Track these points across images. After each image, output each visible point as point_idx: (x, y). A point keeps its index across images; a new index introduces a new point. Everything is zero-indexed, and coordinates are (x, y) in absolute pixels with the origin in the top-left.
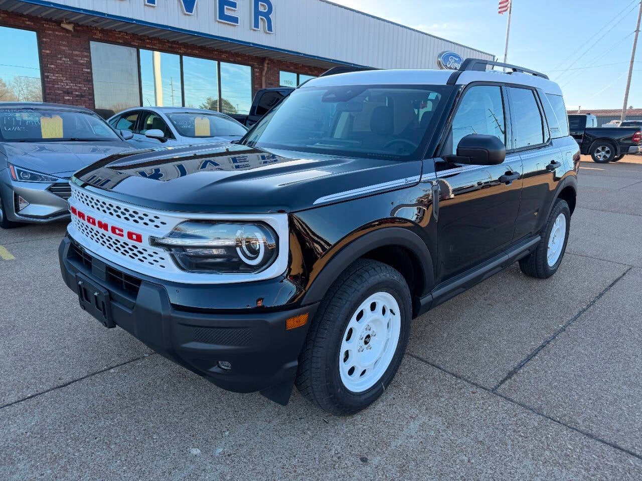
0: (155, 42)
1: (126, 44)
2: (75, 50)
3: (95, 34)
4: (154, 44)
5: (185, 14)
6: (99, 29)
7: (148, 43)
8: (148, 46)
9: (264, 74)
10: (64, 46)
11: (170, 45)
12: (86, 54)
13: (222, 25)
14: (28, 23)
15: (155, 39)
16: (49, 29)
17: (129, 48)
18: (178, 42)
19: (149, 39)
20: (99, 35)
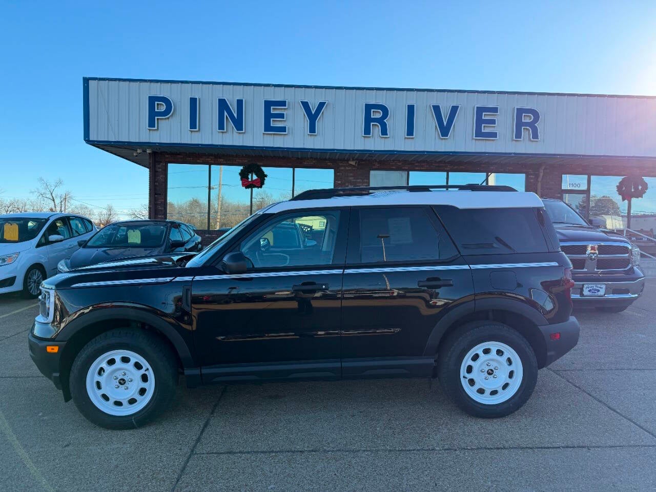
0: (423, 164)
1: (398, 169)
2: (358, 179)
3: (374, 165)
4: (422, 166)
5: (442, 139)
6: (378, 160)
7: (416, 166)
8: (417, 168)
9: (540, 179)
10: (351, 176)
11: (437, 165)
12: (366, 180)
13: (480, 142)
14: (329, 164)
15: (424, 161)
16: (342, 166)
17: (401, 172)
18: (444, 162)
19: (418, 162)
20: (377, 165)
